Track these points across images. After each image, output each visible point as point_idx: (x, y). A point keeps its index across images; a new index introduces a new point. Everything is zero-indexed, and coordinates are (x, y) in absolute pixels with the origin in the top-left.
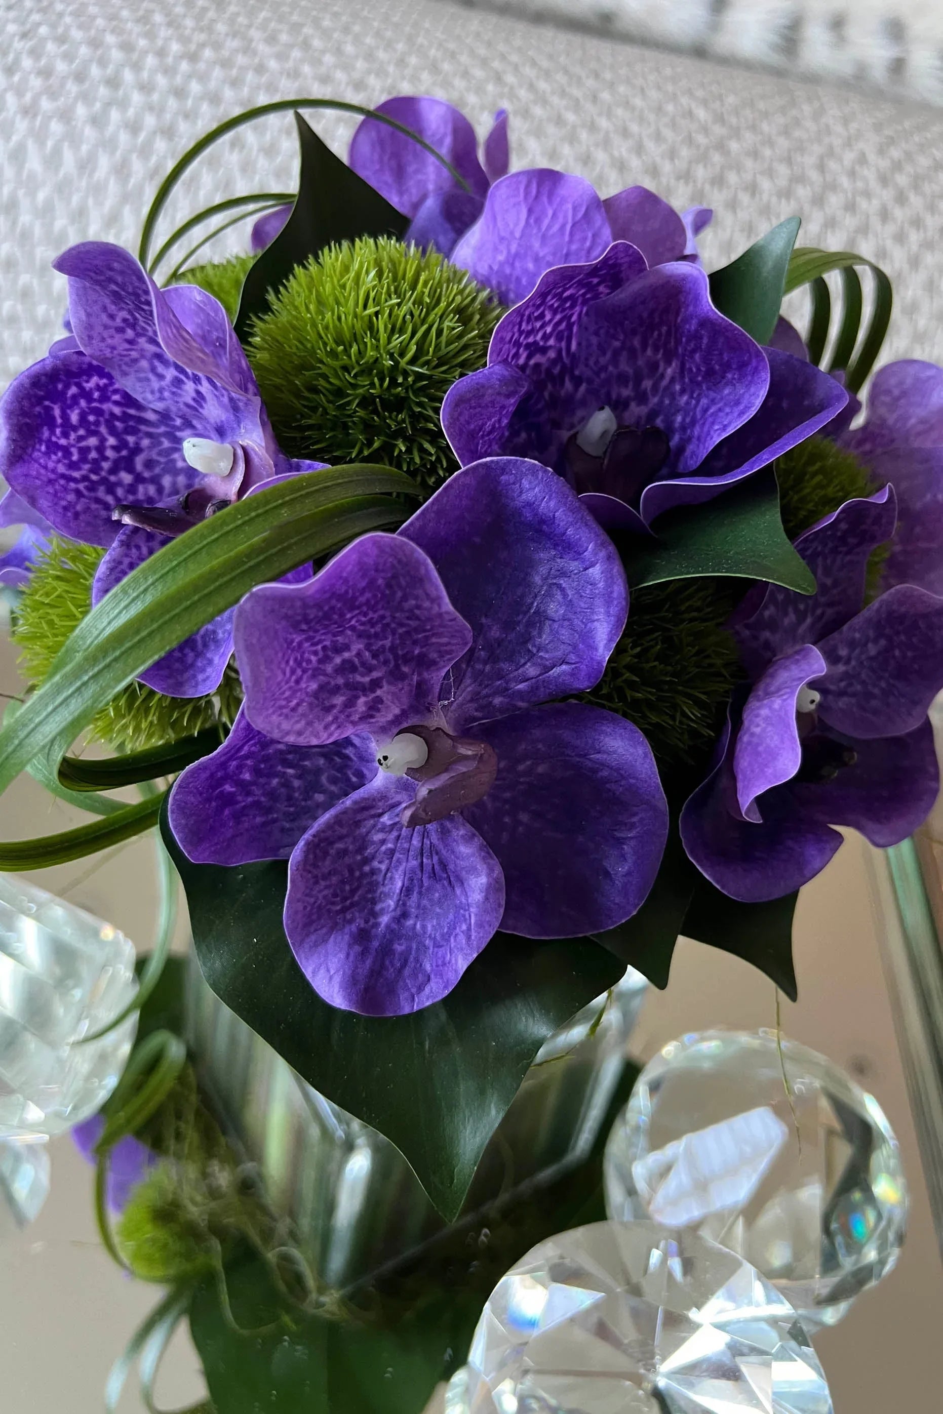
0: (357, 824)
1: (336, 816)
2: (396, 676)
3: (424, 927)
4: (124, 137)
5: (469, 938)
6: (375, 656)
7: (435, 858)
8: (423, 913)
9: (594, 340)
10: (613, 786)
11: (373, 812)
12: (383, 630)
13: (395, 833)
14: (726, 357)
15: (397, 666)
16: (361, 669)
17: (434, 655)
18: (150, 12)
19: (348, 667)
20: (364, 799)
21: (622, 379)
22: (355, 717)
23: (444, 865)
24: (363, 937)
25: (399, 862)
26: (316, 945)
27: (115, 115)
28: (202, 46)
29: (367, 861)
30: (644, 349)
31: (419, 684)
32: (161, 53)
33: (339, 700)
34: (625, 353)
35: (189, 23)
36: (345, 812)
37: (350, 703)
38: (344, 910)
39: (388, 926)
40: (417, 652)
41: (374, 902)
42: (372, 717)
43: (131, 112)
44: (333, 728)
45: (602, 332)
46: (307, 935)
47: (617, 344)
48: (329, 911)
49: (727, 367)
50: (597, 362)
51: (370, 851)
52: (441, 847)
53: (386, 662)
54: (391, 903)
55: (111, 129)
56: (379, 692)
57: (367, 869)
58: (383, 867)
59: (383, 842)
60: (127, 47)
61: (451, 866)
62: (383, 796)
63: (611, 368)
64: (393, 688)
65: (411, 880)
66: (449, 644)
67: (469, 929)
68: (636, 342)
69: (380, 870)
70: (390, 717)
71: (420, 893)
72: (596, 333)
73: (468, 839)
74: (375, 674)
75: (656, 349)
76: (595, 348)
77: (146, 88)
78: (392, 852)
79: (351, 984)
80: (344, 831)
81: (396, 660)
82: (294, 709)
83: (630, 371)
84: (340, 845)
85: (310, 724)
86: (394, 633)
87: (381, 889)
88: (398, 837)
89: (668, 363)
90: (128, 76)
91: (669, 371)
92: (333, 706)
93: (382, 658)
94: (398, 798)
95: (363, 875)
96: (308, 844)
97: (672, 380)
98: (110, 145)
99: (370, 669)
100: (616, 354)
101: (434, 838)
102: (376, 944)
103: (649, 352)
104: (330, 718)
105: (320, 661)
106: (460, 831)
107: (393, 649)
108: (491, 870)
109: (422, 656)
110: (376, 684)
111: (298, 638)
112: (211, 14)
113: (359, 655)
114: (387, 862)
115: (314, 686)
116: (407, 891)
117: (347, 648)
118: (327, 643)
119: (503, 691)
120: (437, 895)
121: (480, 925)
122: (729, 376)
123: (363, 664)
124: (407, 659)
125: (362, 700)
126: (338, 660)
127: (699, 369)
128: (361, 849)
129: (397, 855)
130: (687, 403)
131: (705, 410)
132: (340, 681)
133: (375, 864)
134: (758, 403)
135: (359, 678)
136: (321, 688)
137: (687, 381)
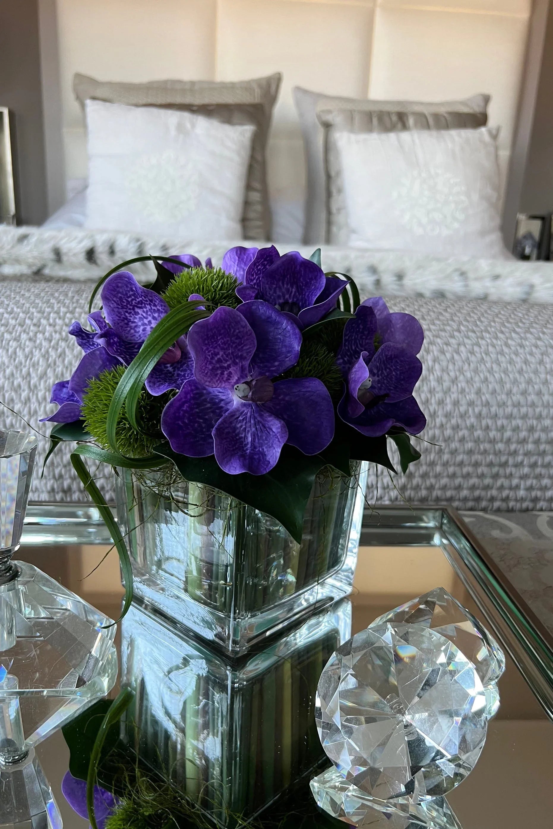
0: (231, 423)
1: (224, 419)
2: (235, 364)
3: (263, 449)
5: (279, 441)
6: (227, 356)
7: (261, 425)
8: (261, 445)
9: (267, 286)
11: (235, 417)
12: (229, 347)
13: (245, 422)
14: (310, 276)
15: (234, 360)
16: (224, 361)
17: (245, 355)
19: (219, 361)
20: (231, 412)
21: (279, 297)
22: (225, 379)
23: (265, 427)
24: (243, 456)
25: (248, 431)
26: (227, 462)
29: (238, 434)
30: (283, 285)
31: (242, 366)
33: (219, 372)
34: (277, 289)
36: (226, 418)
37: (222, 374)
38: (233, 450)
39: (250, 452)
40: (240, 354)
41: (243, 447)
42: (229, 379)
44: (219, 382)
45: (269, 283)
46: (224, 459)
47: (274, 286)
48: (229, 450)
49: (311, 279)
50: (269, 294)
51: (237, 431)
52: (262, 420)
53: (231, 358)
54: (249, 446)
56: (230, 370)
57: (237, 437)
58: (243, 436)
59: (241, 426)
61: (267, 426)
62: (237, 410)
63: (274, 294)
64: (234, 368)
65: (254, 435)
66: (250, 348)
67: (279, 439)
68: (281, 283)
69: (242, 437)
70: (235, 381)
71: (258, 439)
72: (267, 284)
73: (270, 416)
74: (228, 363)
75: (287, 284)
76: (268, 289)
78: (245, 429)
79: (243, 466)
80: (227, 425)
81: (234, 358)
82: (207, 374)
83: (281, 294)
84: (226, 431)
85: (212, 379)
86: (232, 347)
87: (244, 443)
88: (246, 423)
89: (292, 287)
91: (294, 290)
92: (217, 374)
93: (229, 357)
94: (243, 409)
95: (237, 440)
96: (216, 428)
97: (295, 292)
99: (227, 361)
100: (275, 288)
101: (259, 419)
102: (247, 457)
103: (285, 286)
104: (217, 378)
105: (211, 359)
106: (266, 414)
107: (232, 353)
108: (280, 422)
109: (242, 355)
110: (229, 366)
111: (205, 348)
113: (222, 356)
114: (244, 433)
115: (210, 367)
116: (253, 441)
117: (218, 354)
118: (212, 352)
119: (269, 371)
120: (264, 437)
121: (282, 437)
122: (313, 282)
123: (224, 359)
124: (237, 357)
125: (226, 372)
126: (216, 359)
127: (302, 283)
128: (234, 432)
129: (247, 429)
130: (302, 297)
131: (308, 296)
132: (218, 366)
133: (240, 435)
134: (324, 285)
135: (223, 365)
136: (213, 368)
137: (300, 290)
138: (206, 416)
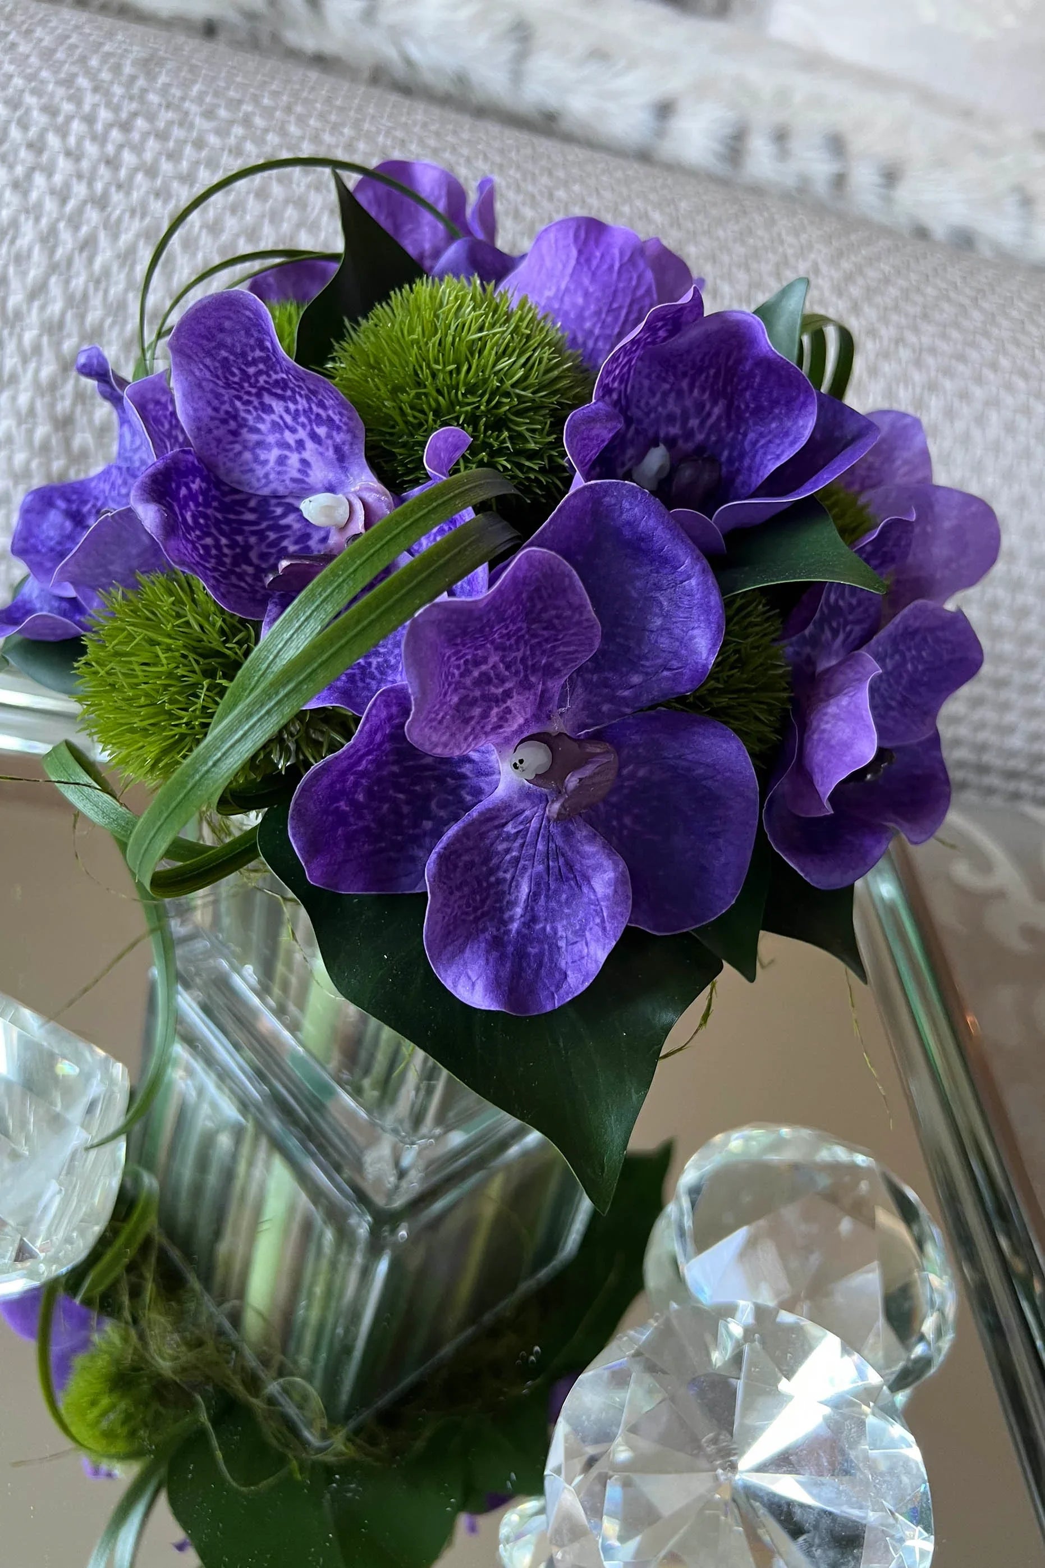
0: (482, 836)
1: (464, 828)
2: (525, 685)
3: (555, 930)
4: (50, 205)
5: (604, 929)
6: (508, 667)
7: (561, 860)
8: (552, 916)
9: (646, 383)
10: (709, 783)
11: (496, 823)
12: (517, 642)
13: (520, 841)
14: (775, 394)
15: (526, 677)
16: (495, 681)
17: (558, 664)
18: (74, 76)
19: (485, 680)
20: (489, 810)
21: (671, 419)
22: (488, 728)
23: (571, 868)
24: (497, 943)
25: (525, 868)
26: (453, 956)
27: (39, 180)
28: (135, 115)
29: (492, 872)
30: (691, 391)
31: (543, 692)
32: (90, 120)
33: (477, 711)
34: (673, 395)
35: (118, 90)
36: (472, 823)
37: (485, 715)
38: (477, 920)
39: (518, 932)
40: (544, 662)
41: (502, 911)
42: (501, 727)
43: (58, 179)
44: (470, 739)
45: (654, 376)
46: (445, 947)
47: (666, 386)
48: (464, 921)
49: (775, 403)
50: (647, 403)
51: (495, 861)
52: (567, 848)
53: (517, 673)
54: (519, 911)
55: (34, 195)
56: (509, 703)
57: (492, 879)
58: (508, 876)
59: (508, 851)
60: (51, 110)
61: (578, 866)
62: (505, 806)
63: (660, 409)
64: (521, 698)
65: (538, 884)
66: (576, 651)
67: (603, 921)
68: (685, 384)
69: (505, 880)
70: (515, 726)
71: (547, 896)
72: (648, 376)
73: (591, 839)
74: (508, 685)
75: (703, 390)
76: (646, 390)
77: (74, 155)
78: (517, 860)
79: (495, 986)
80: (471, 843)
81: (526, 671)
82: (440, 722)
83: (678, 411)
84: (466, 858)
85: (453, 735)
86: (526, 643)
87: (508, 897)
88: (522, 845)
89: (715, 403)
90: (53, 140)
91: (717, 411)
92: (472, 718)
93: (513, 670)
94: (521, 806)
95: (490, 885)
96: (440, 856)
97: (719, 418)
98: (36, 212)
99: (503, 681)
100: (665, 395)
101: (559, 841)
102: (510, 949)
103: (696, 392)
104: (469, 730)
105: (462, 675)
106: (582, 833)
107: (523, 660)
108: (616, 864)
109: (549, 665)
110: (507, 694)
111: (448, 652)
112: (141, 82)
113: (494, 667)
114: (512, 870)
115: (455, 699)
116: (534, 896)
117: (485, 660)
118: (469, 657)
119: (612, 699)
120: (564, 896)
121: (613, 917)
122: (777, 411)
123: (497, 676)
124: (534, 669)
125: (495, 710)
126: (476, 674)
127: (747, 406)
128: (486, 861)
129: (522, 862)
130: (734, 439)
131: (754, 444)
132: (477, 693)
133: (501, 874)
134: (807, 433)
135: (493, 690)
136: (461, 700)
137: (734, 418)
138: (416, 784)
